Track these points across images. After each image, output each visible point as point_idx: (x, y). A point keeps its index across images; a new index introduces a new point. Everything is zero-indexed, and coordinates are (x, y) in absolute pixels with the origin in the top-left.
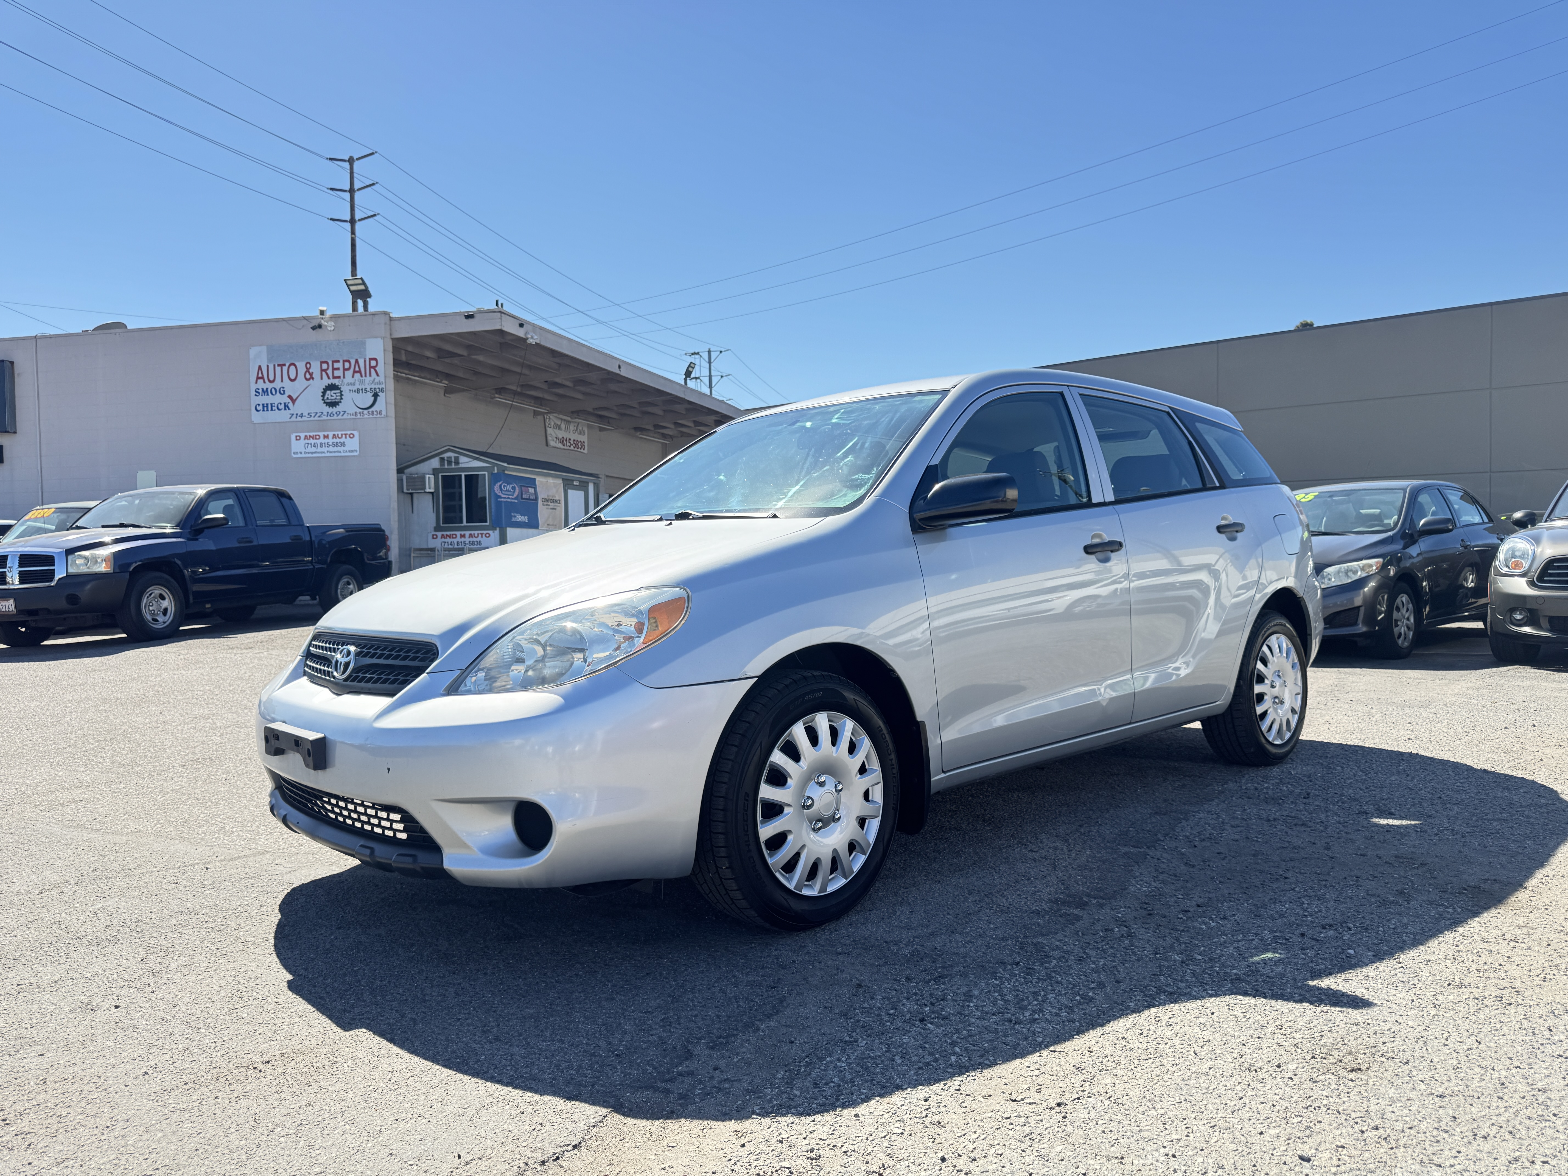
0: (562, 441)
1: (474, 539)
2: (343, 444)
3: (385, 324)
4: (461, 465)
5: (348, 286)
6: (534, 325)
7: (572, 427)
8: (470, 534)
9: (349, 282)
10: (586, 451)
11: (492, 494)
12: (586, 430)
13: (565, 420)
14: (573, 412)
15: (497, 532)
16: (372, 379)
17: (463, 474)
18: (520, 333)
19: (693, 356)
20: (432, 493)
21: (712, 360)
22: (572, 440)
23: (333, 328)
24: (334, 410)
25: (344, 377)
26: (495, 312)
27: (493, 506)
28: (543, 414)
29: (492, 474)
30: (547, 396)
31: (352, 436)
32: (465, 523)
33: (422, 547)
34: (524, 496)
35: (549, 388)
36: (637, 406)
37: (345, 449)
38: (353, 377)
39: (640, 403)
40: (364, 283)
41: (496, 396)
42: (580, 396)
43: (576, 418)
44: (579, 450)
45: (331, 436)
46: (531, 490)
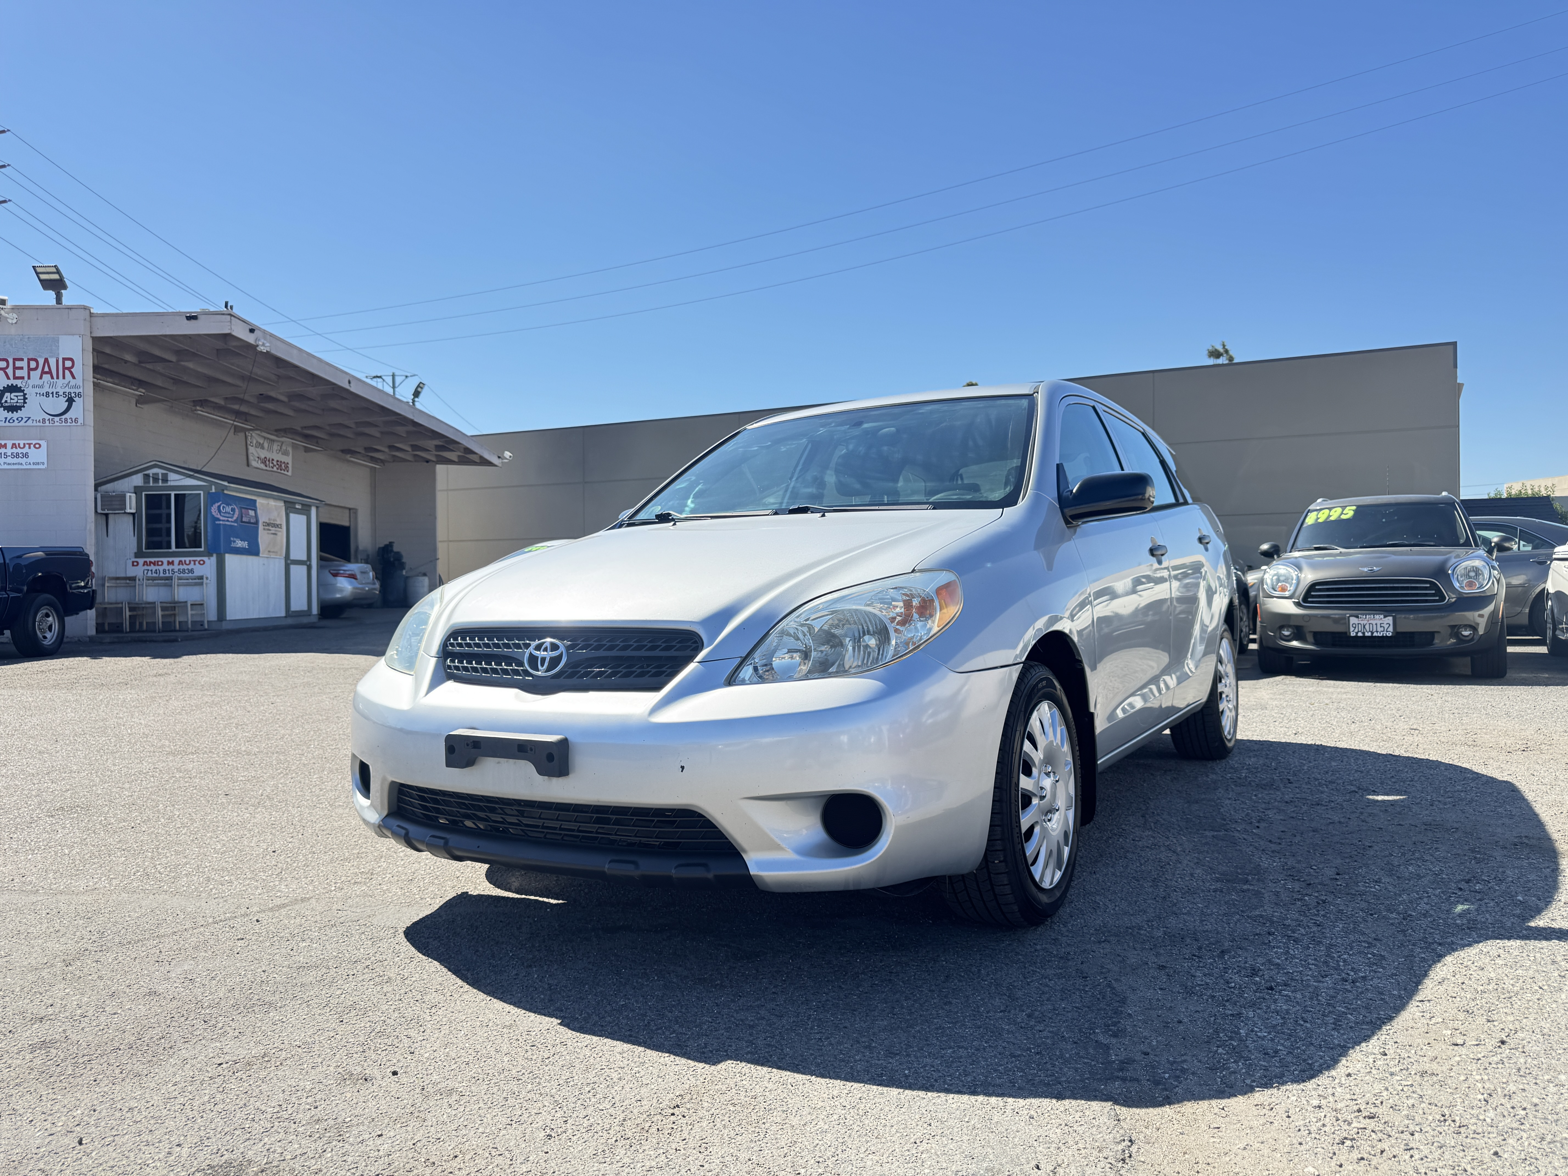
0: (264, 461)
1: (185, 567)
2: (26, 455)
3: (85, 320)
4: (169, 484)
5: (37, 274)
6: (264, 332)
7: (275, 447)
8: (180, 561)
9: (39, 270)
10: (289, 474)
11: (209, 515)
12: (290, 450)
13: (268, 439)
14: (276, 431)
15: (214, 559)
16: (66, 381)
17: (173, 494)
18: (250, 339)
19: (375, 380)
20: (133, 514)
21: (397, 385)
22: (275, 460)
23: (15, 321)
24: (15, 415)
25: (29, 378)
26: (223, 314)
27: (209, 530)
28: (244, 430)
29: (209, 493)
30: (253, 412)
31: (38, 446)
32: (173, 548)
33: (118, 576)
34: (244, 520)
35: (259, 402)
36: (353, 426)
37: (28, 460)
38: (41, 378)
39: (356, 423)
40: (58, 272)
41: (198, 408)
42: (291, 413)
43: (283, 437)
44: (283, 472)
45: (9, 446)
46: (252, 513)
